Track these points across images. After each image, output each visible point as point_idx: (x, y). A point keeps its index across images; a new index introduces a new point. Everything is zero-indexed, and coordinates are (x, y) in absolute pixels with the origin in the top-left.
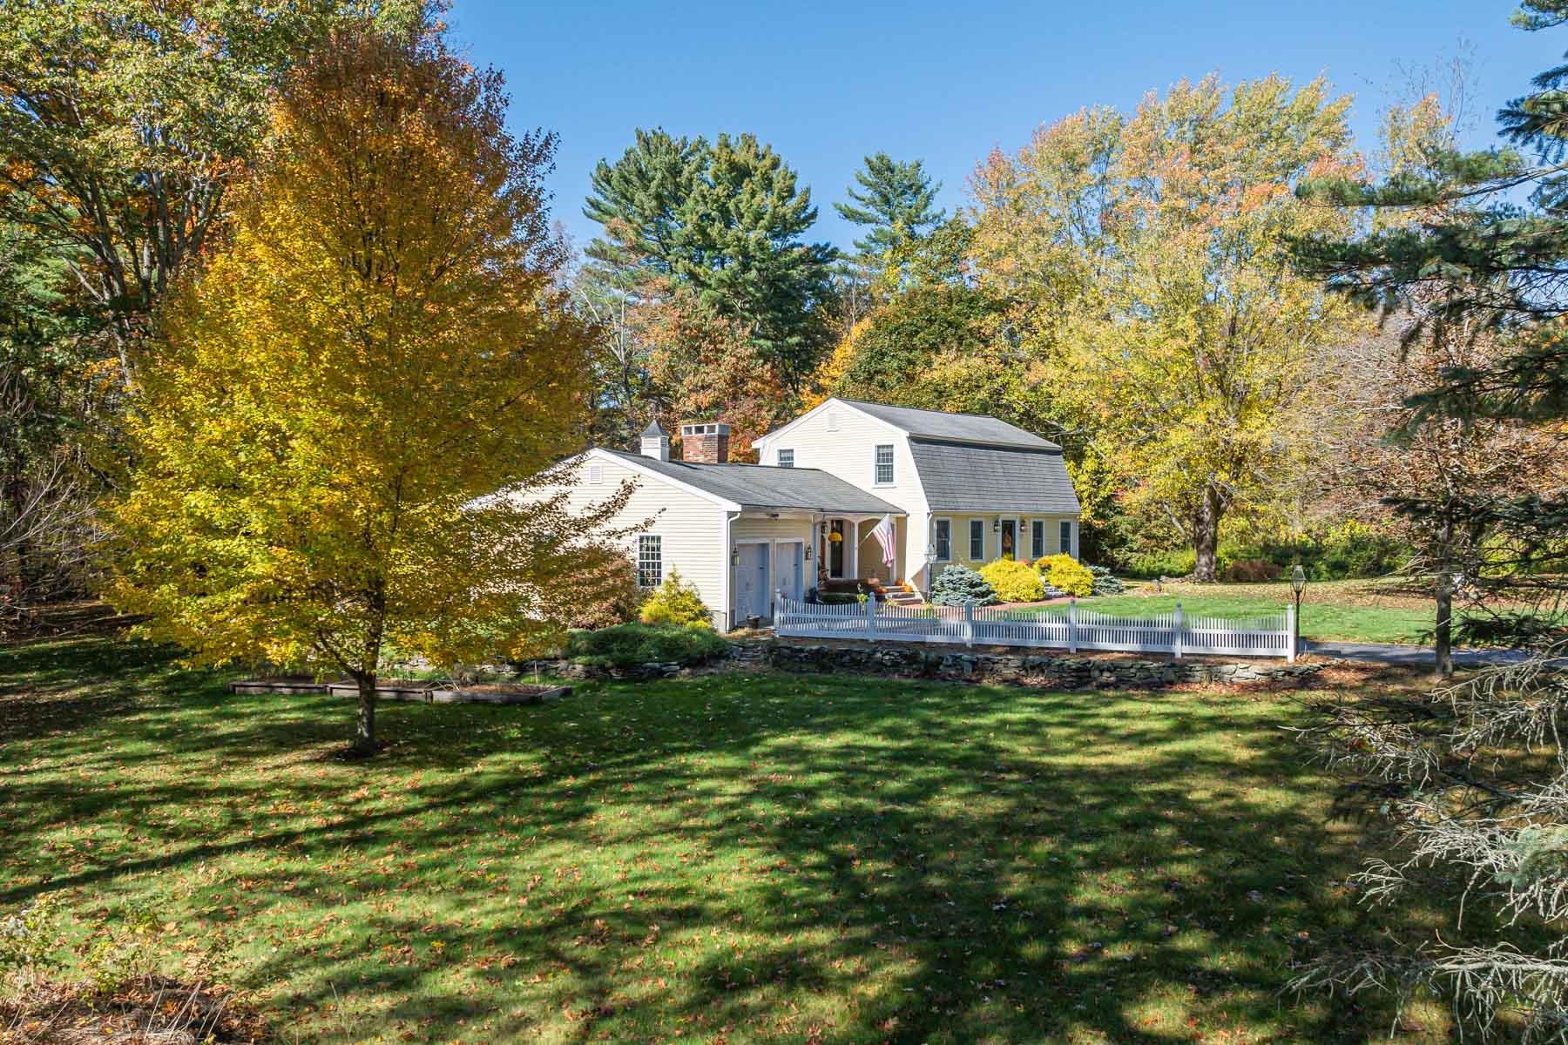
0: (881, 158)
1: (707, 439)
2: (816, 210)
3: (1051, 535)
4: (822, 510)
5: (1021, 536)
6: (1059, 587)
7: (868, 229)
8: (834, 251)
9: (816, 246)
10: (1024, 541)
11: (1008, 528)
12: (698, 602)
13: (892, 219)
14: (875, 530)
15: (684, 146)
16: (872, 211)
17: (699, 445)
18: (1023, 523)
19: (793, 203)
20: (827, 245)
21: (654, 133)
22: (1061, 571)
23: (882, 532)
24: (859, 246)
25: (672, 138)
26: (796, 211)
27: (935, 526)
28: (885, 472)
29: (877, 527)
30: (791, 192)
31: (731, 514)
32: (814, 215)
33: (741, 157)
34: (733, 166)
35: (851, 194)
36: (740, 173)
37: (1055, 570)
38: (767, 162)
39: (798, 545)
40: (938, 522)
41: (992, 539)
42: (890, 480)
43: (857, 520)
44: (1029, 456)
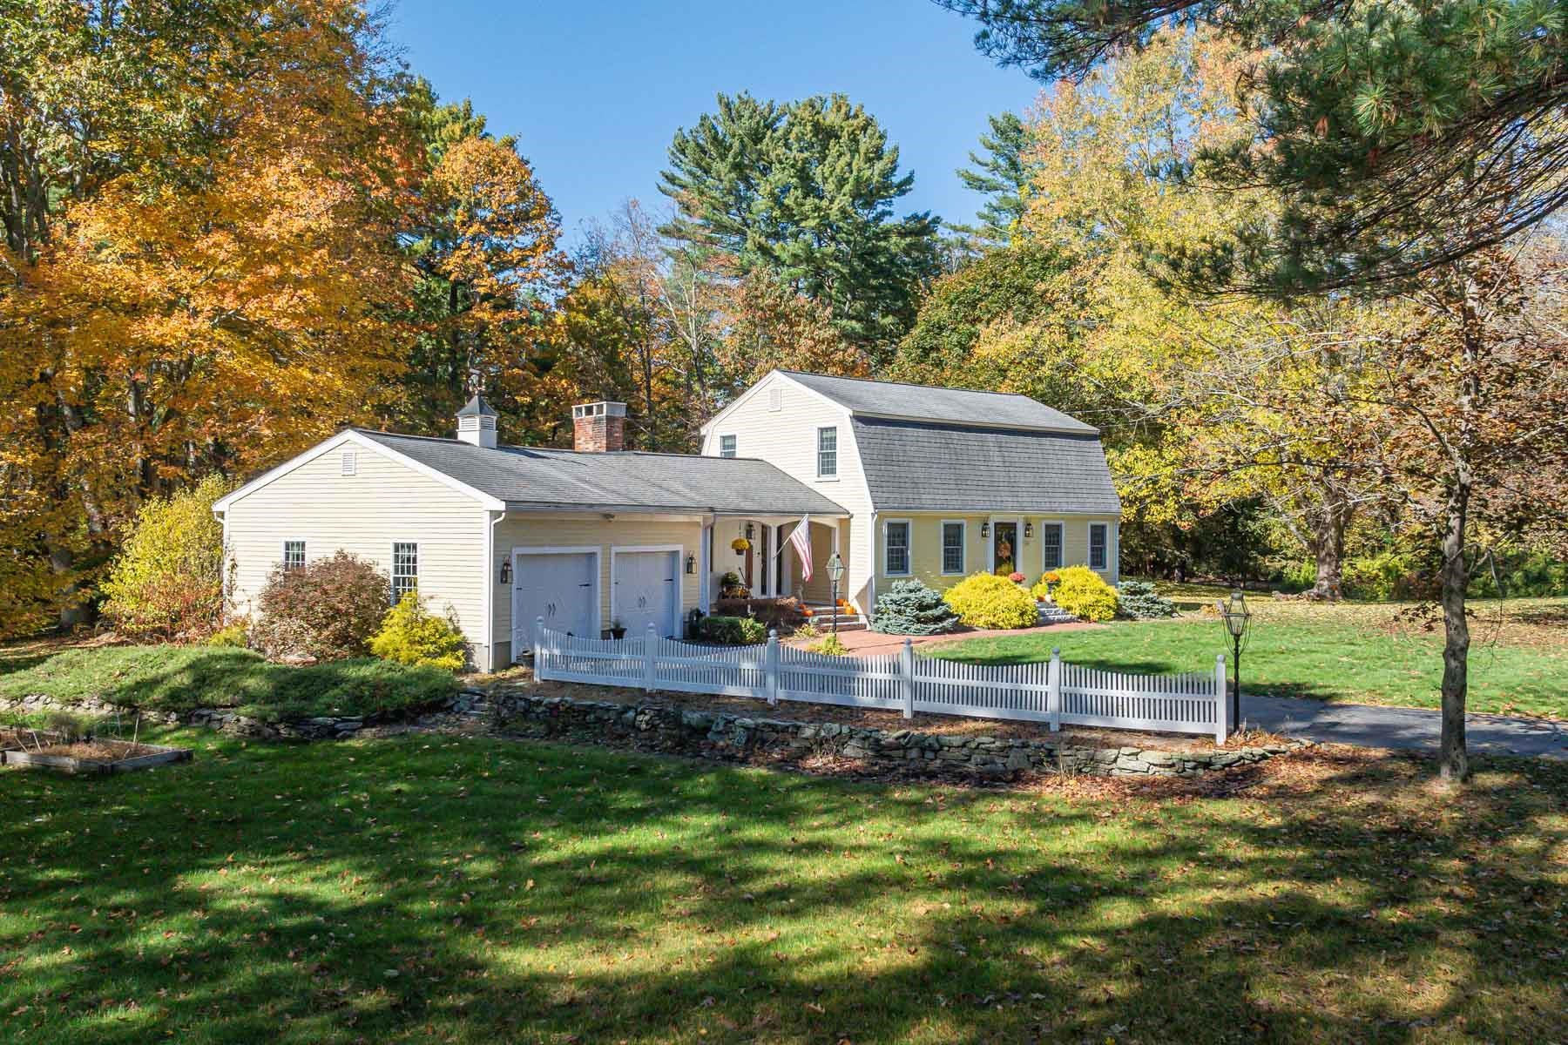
0: (1008, 118)
1: (597, 421)
2: (912, 174)
3: (1076, 541)
4: (712, 510)
5: (1027, 544)
6: (1069, 608)
7: (993, 198)
8: (937, 220)
9: (915, 217)
10: (1030, 551)
11: (1006, 535)
12: (457, 631)
13: (1018, 185)
14: (792, 536)
15: (771, 111)
16: (999, 179)
17: (589, 428)
18: (1028, 526)
19: (879, 166)
20: (927, 214)
21: (739, 97)
22: (1072, 589)
23: (800, 538)
24: (982, 216)
25: (759, 102)
26: (886, 175)
27: (885, 530)
28: (827, 463)
29: (795, 532)
30: (878, 154)
31: (495, 514)
32: (909, 180)
33: (831, 118)
34: (817, 128)
35: (974, 159)
36: (826, 134)
37: (1065, 586)
38: (860, 121)
39: (675, 554)
40: (890, 525)
41: (980, 547)
42: (833, 471)
43: (773, 523)
44: (1046, 441)
